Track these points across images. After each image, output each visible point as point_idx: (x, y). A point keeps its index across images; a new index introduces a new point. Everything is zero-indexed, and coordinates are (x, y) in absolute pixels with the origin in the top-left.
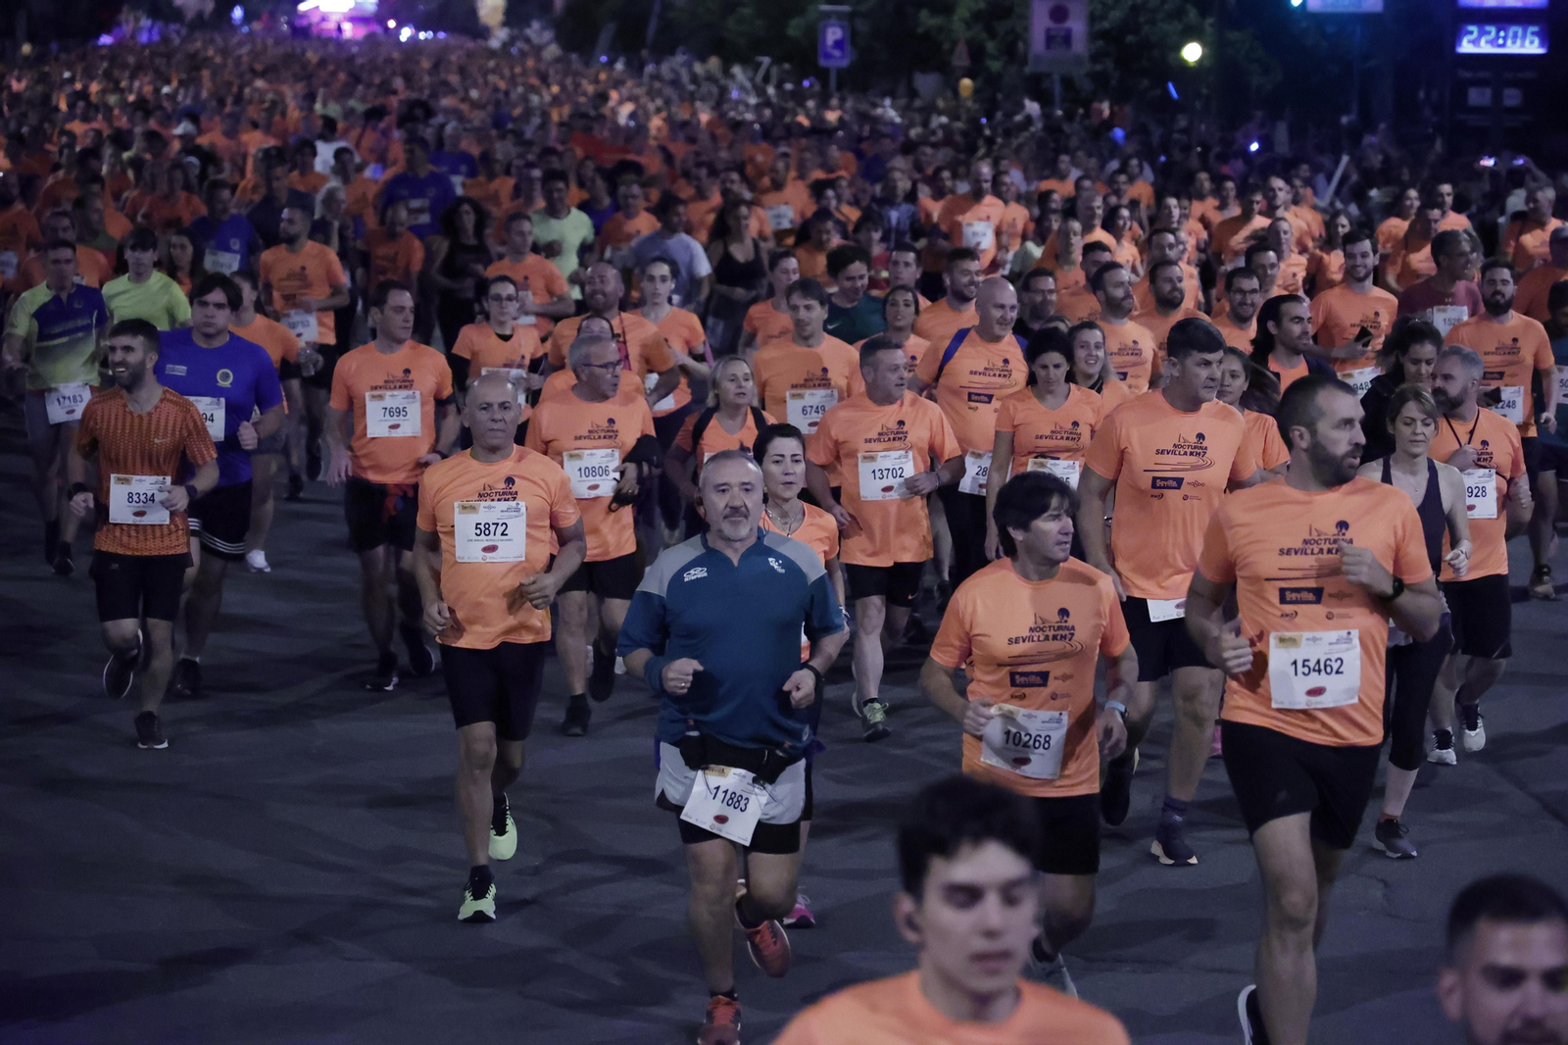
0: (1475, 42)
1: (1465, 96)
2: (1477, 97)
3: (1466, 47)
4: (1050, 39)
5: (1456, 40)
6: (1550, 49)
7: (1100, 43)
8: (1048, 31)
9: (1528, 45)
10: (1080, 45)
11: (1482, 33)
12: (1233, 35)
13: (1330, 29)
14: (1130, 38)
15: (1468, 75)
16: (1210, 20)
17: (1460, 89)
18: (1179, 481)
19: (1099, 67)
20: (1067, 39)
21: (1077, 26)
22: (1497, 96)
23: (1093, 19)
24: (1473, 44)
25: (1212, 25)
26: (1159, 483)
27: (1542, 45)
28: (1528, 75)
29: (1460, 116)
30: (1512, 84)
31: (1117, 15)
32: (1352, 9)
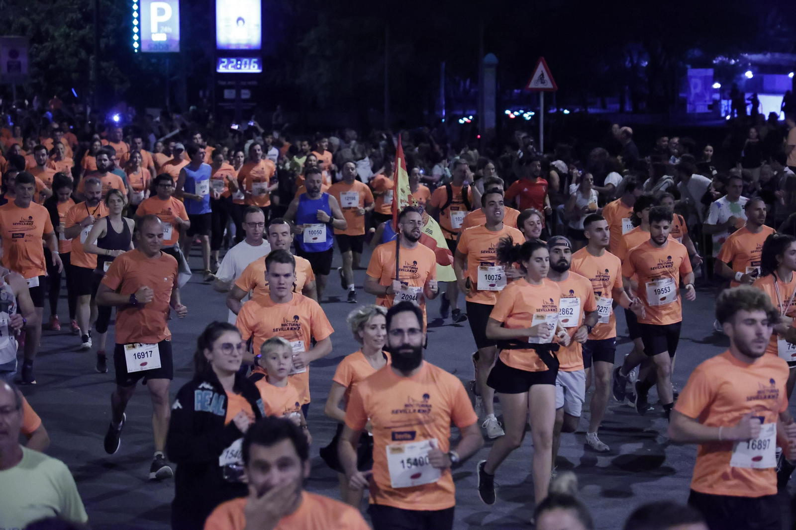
0: (226, 67)
1: (222, 94)
2: (229, 94)
3: (221, 69)
4: (9, 67)
5: (216, 66)
6: (263, 70)
7: (36, 69)
8: (8, 63)
9: (252, 67)
10: (25, 70)
11: (230, 62)
12: (104, 64)
13: (154, 60)
14: (51, 66)
15: (223, 83)
16: (92, 57)
17: (221, 89)
19: (35, 81)
20: (19, 66)
21: (23, 59)
22: (238, 94)
23: (31, 56)
24: (225, 67)
25: (93, 59)
27: (259, 68)
28: (254, 83)
29: (220, 104)
30: (245, 87)
31: (43, 54)
32: (164, 51)
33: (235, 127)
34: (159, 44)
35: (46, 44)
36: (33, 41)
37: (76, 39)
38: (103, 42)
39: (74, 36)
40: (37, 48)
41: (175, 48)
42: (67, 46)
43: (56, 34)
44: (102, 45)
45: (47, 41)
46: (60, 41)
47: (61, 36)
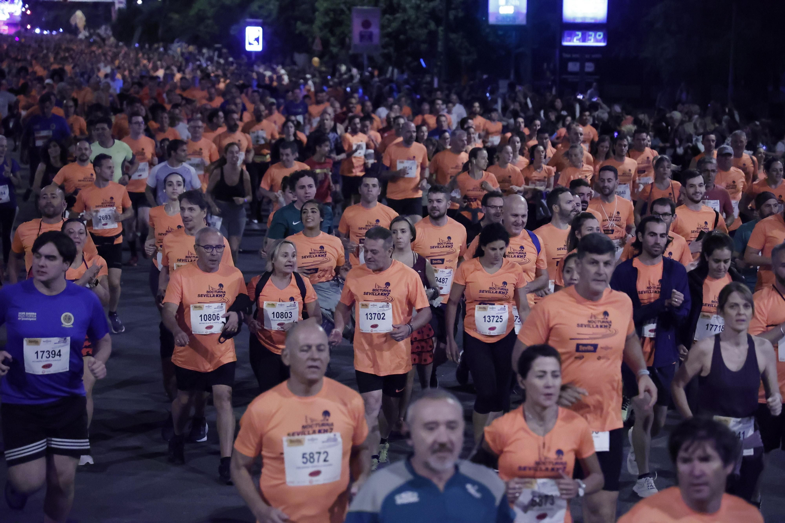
0: (571, 40)
1: (566, 66)
2: (573, 67)
3: (565, 43)
4: (362, 37)
5: (561, 38)
6: (608, 43)
7: (387, 39)
8: (361, 32)
9: (595, 41)
10: (376, 40)
11: (575, 35)
12: (453, 36)
13: (500, 33)
14: (402, 37)
15: (568, 56)
16: (441, 28)
17: (564, 63)
18: (595, 347)
19: (386, 51)
20: (370, 36)
21: (375, 30)
22: (582, 67)
23: (383, 27)
24: (575, 41)
25: (442, 31)
26: (581, 348)
27: (604, 41)
28: (598, 56)
29: (564, 76)
30: (589, 60)
31: (395, 25)
32: (511, 23)
33: (580, 97)
34: (506, 17)
35: (398, 15)
36: (384, 12)
37: (427, 11)
38: (452, 15)
39: (425, 7)
40: (388, 19)
41: (522, 20)
42: (418, 18)
43: (408, 6)
44: (451, 17)
45: (398, 12)
46: (412, 13)
47: (412, 7)
